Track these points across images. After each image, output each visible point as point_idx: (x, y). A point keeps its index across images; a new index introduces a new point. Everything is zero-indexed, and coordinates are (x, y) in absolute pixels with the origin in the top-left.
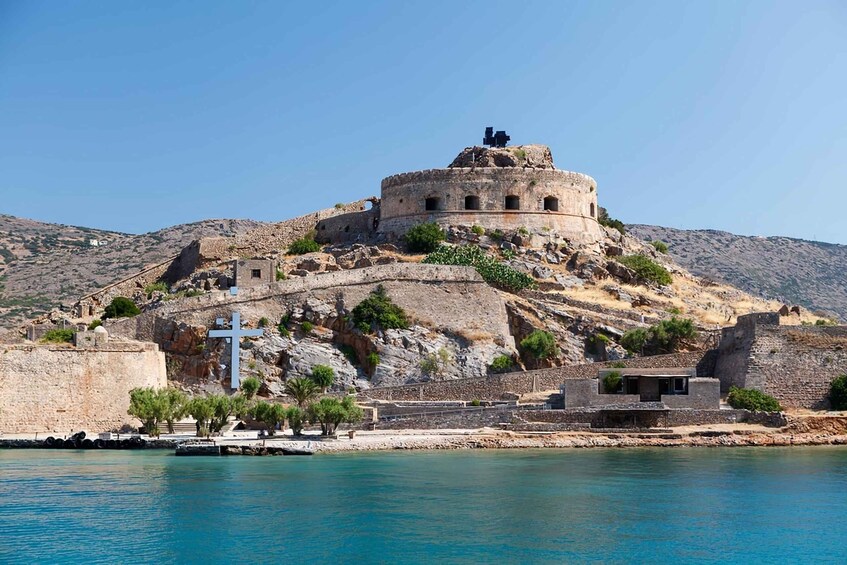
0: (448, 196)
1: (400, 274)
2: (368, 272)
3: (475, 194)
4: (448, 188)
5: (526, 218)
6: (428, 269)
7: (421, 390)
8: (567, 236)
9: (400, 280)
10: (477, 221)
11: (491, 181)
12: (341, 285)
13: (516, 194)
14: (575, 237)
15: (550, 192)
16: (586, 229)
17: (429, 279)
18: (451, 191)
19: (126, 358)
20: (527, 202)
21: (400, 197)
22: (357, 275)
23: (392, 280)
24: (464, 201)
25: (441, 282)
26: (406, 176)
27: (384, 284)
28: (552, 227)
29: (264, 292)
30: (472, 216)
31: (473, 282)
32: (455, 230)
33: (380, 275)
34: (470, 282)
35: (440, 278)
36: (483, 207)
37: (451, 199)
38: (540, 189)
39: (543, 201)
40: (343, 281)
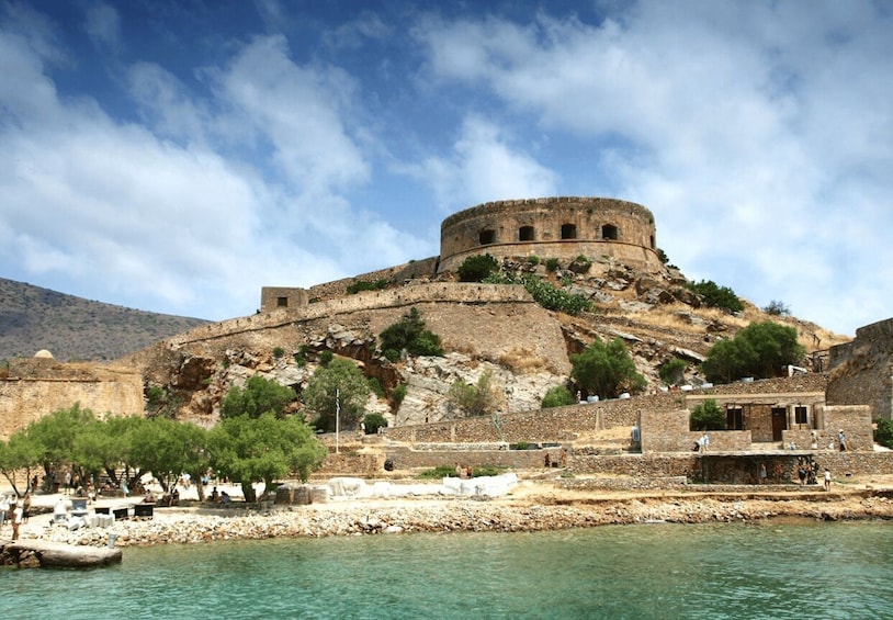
0: (502, 228)
1: (437, 296)
2: (400, 294)
3: (529, 224)
4: (501, 220)
5: (585, 247)
6: (469, 289)
7: (453, 429)
8: (629, 264)
9: (437, 302)
10: (533, 252)
11: (545, 211)
12: (368, 308)
13: (573, 223)
14: (637, 265)
15: (608, 220)
16: (647, 258)
17: (470, 300)
18: (505, 223)
19: (72, 388)
20: (583, 230)
21: (456, 235)
22: (388, 299)
23: (428, 302)
24: (518, 232)
25: (484, 303)
26: (461, 213)
27: (418, 307)
28: (612, 255)
29: (282, 318)
30: (527, 247)
31: (522, 302)
32: (510, 261)
33: (413, 296)
34: (518, 302)
35: (483, 299)
36: (539, 238)
37: (505, 231)
38: (597, 218)
39: (601, 230)
40: (371, 305)
